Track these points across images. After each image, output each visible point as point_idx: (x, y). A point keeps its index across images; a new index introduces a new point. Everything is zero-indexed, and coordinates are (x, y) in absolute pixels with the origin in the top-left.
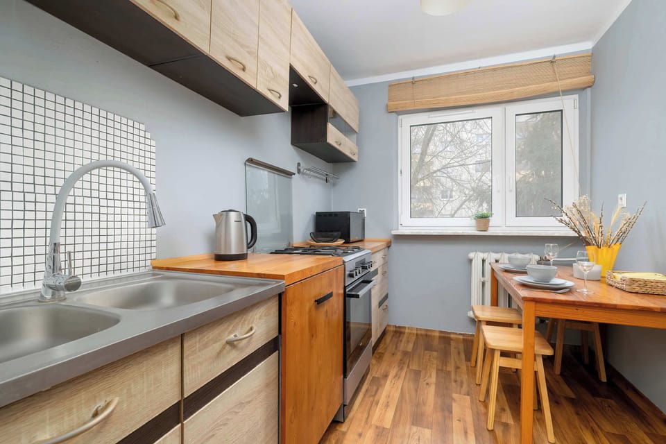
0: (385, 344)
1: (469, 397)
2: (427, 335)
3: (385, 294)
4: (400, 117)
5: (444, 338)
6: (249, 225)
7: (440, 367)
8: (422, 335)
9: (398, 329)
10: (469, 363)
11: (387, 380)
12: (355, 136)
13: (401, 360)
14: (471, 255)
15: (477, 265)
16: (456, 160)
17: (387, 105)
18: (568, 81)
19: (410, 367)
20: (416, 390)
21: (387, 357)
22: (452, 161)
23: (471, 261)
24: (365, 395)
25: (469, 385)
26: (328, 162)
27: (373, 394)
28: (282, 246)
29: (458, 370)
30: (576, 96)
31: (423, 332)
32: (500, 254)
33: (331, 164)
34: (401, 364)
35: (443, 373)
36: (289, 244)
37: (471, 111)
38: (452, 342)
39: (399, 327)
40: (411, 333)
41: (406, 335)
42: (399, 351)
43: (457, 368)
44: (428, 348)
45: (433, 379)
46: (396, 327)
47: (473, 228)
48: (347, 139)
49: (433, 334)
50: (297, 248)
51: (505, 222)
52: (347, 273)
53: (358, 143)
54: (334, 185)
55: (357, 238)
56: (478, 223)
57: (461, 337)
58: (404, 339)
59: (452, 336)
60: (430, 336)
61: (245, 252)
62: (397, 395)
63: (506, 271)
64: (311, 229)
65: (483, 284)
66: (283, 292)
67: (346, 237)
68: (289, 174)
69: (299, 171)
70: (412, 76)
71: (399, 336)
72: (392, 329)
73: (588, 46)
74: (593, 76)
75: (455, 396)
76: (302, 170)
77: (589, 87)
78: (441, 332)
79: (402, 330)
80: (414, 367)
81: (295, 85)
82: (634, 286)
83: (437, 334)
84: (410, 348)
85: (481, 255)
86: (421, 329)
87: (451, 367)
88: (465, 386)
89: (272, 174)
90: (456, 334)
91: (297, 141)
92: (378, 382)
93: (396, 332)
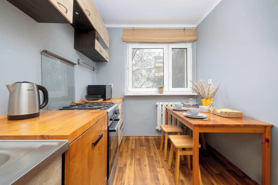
0: (122, 146)
1: (164, 169)
2: (139, 139)
3: (122, 123)
4: (128, 44)
5: (147, 139)
6: (41, 92)
7: (148, 155)
8: (137, 139)
9: (127, 138)
10: (159, 150)
11: (126, 167)
12: (108, 50)
13: (131, 154)
14: (157, 103)
15: (159, 107)
16: (142, 67)
17: (122, 38)
18: (190, 38)
19: (136, 158)
20: (141, 170)
21: (124, 154)
22: (140, 68)
23: (157, 106)
24: (117, 181)
25: (162, 162)
26: (94, 61)
27: (121, 178)
28: (68, 104)
29: (156, 155)
30: (191, 44)
31: (138, 138)
32: (168, 103)
33: (95, 62)
34: (131, 156)
35: (150, 157)
36: (73, 102)
37: (156, 45)
38: (150, 140)
39: (128, 137)
40: (133, 139)
41: (131, 140)
42: (129, 149)
43: (155, 153)
44: (141, 145)
45: (147, 162)
46: (126, 137)
47: (157, 92)
48: (104, 50)
49: (142, 138)
50: (77, 105)
51: (169, 89)
52: (109, 118)
53: (109, 54)
54: (97, 73)
55: (109, 98)
56: (159, 90)
57: (153, 138)
58: (130, 142)
59: (150, 138)
60: (141, 139)
61: (37, 112)
62: (132, 176)
63: (174, 110)
64: (85, 94)
65: (162, 115)
66: (67, 150)
67: (104, 97)
68: (73, 64)
69: (79, 63)
70: (133, 27)
71: (128, 141)
72: (124, 138)
73: (195, 26)
74: (197, 37)
75: (158, 169)
76: (80, 63)
77: (196, 41)
78: (145, 137)
79: (129, 138)
80: (137, 157)
81: (77, 13)
82: (226, 115)
83: (144, 138)
84: (134, 147)
85: (161, 103)
86: (137, 136)
87: (153, 154)
88: (160, 163)
89: (63, 64)
90: (151, 136)
91: (77, 46)
92: (122, 170)
93: (126, 139)
